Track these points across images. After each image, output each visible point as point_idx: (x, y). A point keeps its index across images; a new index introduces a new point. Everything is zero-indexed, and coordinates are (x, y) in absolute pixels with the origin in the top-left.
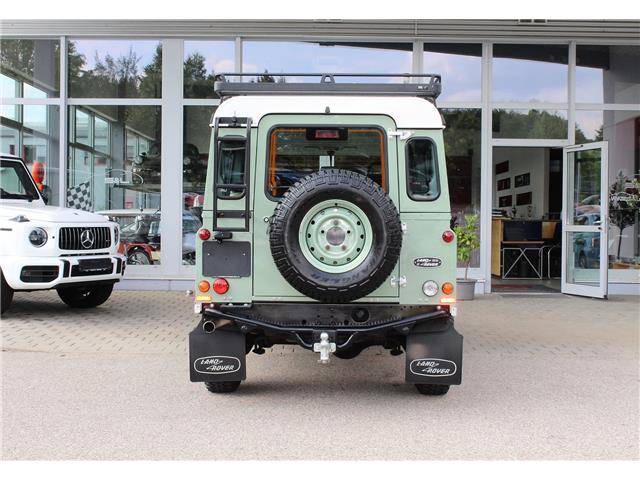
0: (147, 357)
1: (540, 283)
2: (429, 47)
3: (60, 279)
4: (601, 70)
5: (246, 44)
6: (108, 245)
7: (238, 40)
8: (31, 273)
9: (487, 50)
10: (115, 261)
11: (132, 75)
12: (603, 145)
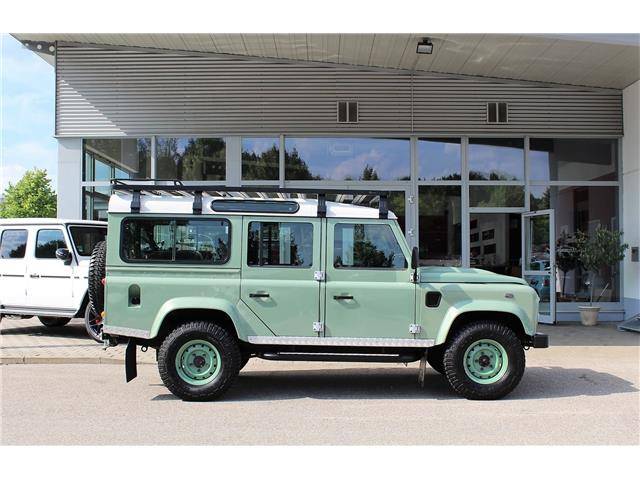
4: (547, 153)
12: (551, 212)
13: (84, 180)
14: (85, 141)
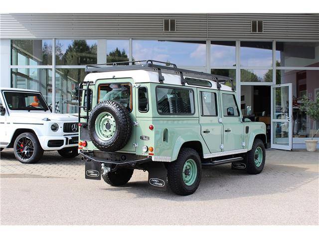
2: (213, 43)
3: (64, 146)
4: (279, 51)
5: (133, 41)
7: (131, 39)
8: (52, 143)
9: (238, 44)
12: (290, 85)
13: (12, 64)
14: (12, 41)
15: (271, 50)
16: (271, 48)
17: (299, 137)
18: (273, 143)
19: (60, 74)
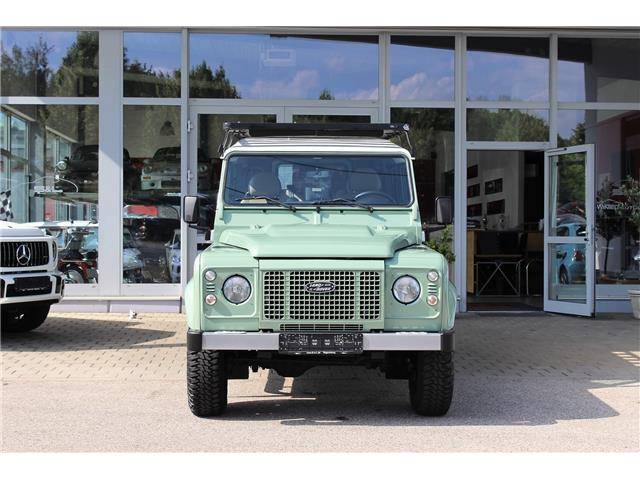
0: (100, 384)
1: (519, 300)
4: (582, 65)
6: (46, 262)
9: (461, 43)
10: (53, 280)
11: (41, 67)
12: (589, 149)
15: (548, 60)
16: (546, 55)
17: (623, 283)
18: (549, 299)
19: (27, 121)
